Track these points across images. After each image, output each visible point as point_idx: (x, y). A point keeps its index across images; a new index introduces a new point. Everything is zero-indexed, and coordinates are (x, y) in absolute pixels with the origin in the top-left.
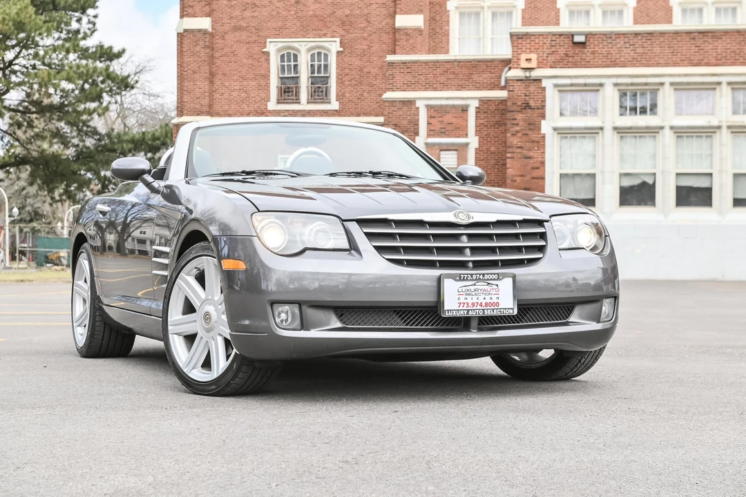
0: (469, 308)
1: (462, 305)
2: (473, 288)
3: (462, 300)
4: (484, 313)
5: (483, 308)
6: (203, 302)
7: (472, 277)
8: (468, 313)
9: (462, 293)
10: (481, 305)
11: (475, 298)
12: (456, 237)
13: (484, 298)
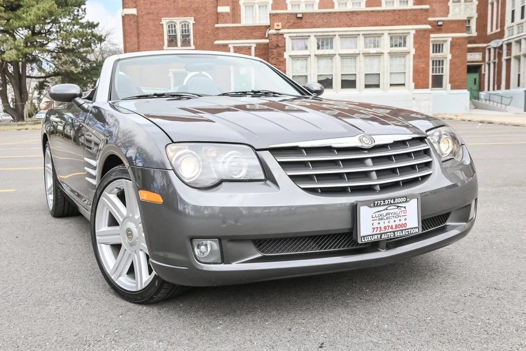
0: (382, 232)
1: (376, 229)
2: (384, 212)
3: (376, 225)
4: (394, 236)
5: (393, 230)
6: (126, 219)
7: (384, 202)
9: (375, 218)
10: (392, 228)
11: (386, 221)
12: (361, 161)
13: (395, 221)
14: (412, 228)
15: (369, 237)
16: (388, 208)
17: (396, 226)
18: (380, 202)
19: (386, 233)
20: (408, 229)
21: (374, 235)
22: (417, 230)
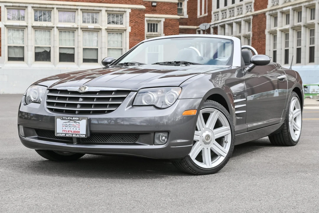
0: (67, 133)
1: (64, 131)
3: (64, 129)
4: (72, 136)
5: (72, 133)
8: (66, 135)
14: (82, 134)
15: (60, 134)
16: (70, 122)
17: (74, 131)
18: (65, 118)
19: (68, 134)
20: (80, 134)
21: (63, 133)
22: (84, 136)
